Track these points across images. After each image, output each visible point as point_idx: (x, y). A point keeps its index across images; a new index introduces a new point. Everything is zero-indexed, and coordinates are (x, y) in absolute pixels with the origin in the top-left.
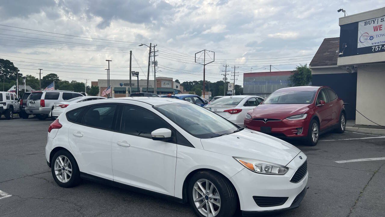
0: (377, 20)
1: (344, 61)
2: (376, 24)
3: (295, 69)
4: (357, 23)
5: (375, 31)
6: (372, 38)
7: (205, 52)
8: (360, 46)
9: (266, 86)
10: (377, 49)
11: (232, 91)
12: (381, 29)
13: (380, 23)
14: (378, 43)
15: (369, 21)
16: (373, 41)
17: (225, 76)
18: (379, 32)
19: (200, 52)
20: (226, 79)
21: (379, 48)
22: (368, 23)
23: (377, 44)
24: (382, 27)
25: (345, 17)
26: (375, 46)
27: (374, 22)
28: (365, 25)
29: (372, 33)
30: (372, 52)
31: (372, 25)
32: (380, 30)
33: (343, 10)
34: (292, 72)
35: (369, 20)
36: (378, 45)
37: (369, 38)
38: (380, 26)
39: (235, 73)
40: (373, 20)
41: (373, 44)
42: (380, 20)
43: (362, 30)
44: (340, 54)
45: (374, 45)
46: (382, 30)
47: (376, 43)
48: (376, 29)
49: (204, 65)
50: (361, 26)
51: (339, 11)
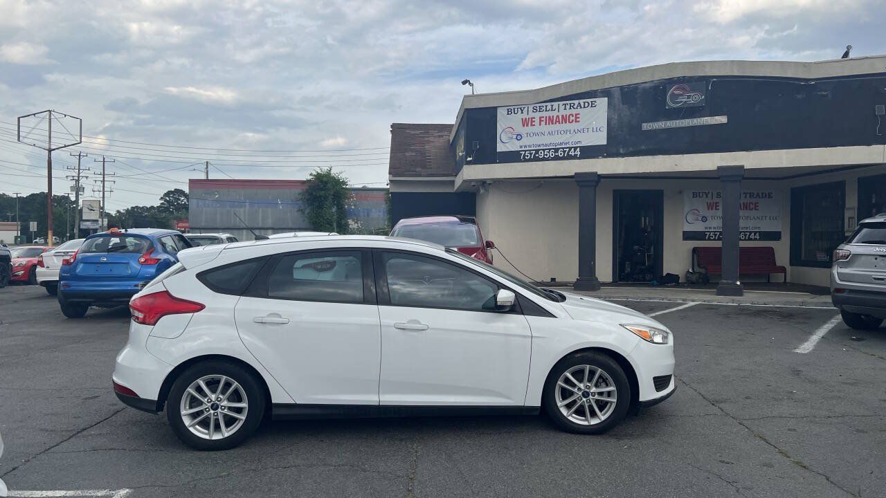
0: (526, 109)
1: (473, 172)
2: (525, 116)
3: (310, 178)
4: (495, 108)
5: (524, 126)
6: (519, 137)
7: (50, 116)
8: (500, 148)
9: (245, 211)
10: (527, 156)
11: (97, 221)
12: (533, 123)
13: (531, 115)
14: (530, 146)
15: (514, 109)
16: (521, 143)
17: (78, 181)
18: (529, 129)
19: (34, 114)
20: (78, 189)
21: (531, 154)
22: (513, 111)
23: (528, 149)
24: (534, 121)
25: (473, 96)
26: (525, 151)
27: (522, 111)
28: (508, 114)
29: (520, 129)
30: (521, 161)
31: (520, 116)
32: (532, 125)
33: (470, 83)
34: (303, 182)
35: (514, 107)
36: (530, 151)
37: (515, 137)
38: (532, 118)
39: (104, 175)
40: (520, 107)
41: (521, 147)
42: (531, 109)
43: (504, 122)
44: (469, 159)
45: (523, 149)
46: (534, 125)
47: (525, 147)
48: (525, 123)
49: (50, 151)
50: (501, 113)
51: (464, 83)
